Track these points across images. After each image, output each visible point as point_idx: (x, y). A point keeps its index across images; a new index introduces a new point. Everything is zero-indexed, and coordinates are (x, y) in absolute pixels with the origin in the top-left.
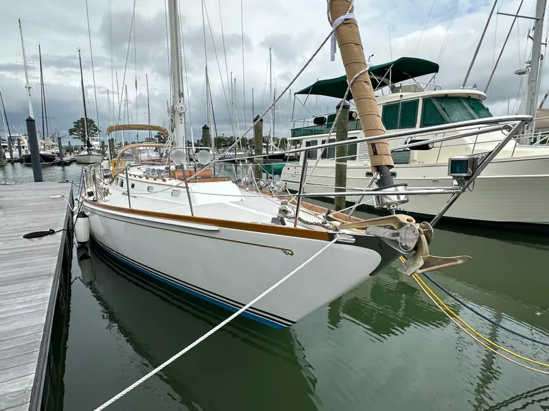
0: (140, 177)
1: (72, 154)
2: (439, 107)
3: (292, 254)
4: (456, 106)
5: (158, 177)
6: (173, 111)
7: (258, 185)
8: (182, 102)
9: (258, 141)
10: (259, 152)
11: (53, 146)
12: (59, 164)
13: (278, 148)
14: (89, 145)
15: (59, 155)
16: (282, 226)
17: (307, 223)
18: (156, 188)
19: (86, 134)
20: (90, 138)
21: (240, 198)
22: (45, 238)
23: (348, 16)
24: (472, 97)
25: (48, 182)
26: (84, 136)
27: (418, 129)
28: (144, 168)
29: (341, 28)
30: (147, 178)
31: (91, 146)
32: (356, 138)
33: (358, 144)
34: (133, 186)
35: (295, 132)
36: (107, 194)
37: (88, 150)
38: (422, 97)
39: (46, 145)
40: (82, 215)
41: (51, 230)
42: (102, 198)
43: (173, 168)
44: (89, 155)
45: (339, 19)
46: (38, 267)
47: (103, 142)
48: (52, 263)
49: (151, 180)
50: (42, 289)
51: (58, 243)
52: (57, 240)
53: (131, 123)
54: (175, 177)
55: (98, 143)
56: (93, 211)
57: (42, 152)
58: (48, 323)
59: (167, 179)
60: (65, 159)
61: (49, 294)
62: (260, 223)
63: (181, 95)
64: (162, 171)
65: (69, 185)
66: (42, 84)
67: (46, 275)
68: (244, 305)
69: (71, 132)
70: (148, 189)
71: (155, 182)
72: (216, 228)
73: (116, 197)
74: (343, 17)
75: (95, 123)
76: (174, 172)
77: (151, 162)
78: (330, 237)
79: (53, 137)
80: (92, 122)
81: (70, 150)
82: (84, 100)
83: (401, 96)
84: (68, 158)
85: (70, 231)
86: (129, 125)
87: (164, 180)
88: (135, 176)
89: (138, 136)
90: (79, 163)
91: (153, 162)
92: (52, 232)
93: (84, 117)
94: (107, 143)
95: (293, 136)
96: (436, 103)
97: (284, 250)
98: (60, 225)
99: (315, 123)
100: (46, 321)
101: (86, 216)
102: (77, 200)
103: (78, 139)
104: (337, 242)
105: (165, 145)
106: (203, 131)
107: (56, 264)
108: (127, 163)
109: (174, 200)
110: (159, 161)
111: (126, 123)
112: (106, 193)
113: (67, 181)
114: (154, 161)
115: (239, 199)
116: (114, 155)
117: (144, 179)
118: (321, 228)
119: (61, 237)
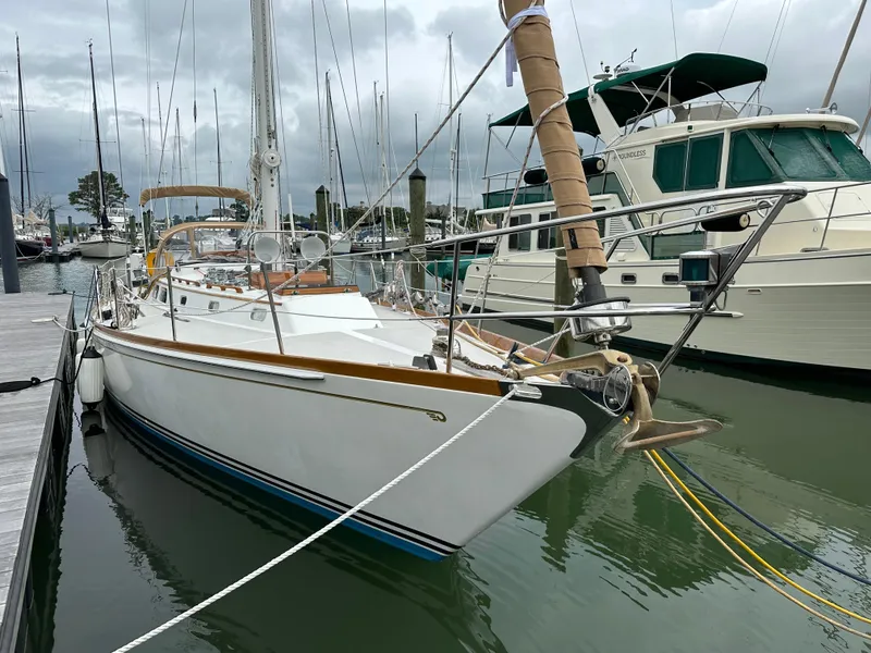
0: (197, 284)
1: (75, 241)
2: (762, 150)
3: (444, 420)
4: (795, 144)
5: (229, 286)
6: (257, 164)
7: (413, 299)
8: (273, 147)
9: (417, 216)
10: (418, 236)
11: (38, 226)
12: (51, 259)
13: (464, 228)
14: (106, 223)
15: (49, 242)
16: (429, 371)
17: (475, 366)
18: (224, 305)
19: (101, 202)
20: (108, 209)
21: (373, 323)
22: (23, 392)
23: (532, 10)
24: (829, 127)
25: (29, 294)
26: (97, 206)
27: (721, 191)
28: (205, 267)
29: (520, 31)
30: (209, 287)
31: (110, 225)
32: (604, 209)
33: (608, 220)
34: (184, 301)
35: (490, 199)
36: (136, 315)
37: (103, 233)
38: (728, 128)
39: (26, 223)
40: (91, 353)
41: (33, 379)
42: (126, 324)
43: (256, 268)
44: (106, 241)
45: (517, 16)
46: (13, 440)
47: (132, 218)
48: (34, 435)
49: (216, 290)
50: (18, 477)
51: (44, 402)
52: (44, 396)
53: (185, 184)
54: (259, 286)
55: (122, 219)
56: (111, 347)
57: (19, 237)
58: (27, 532)
59: (244, 289)
60: (61, 250)
61: (30, 484)
62: (392, 366)
63: (272, 135)
64: (238, 274)
65: (67, 299)
66: (22, 110)
67: (25, 455)
68: (350, 508)
69: (74, 198)
70: (211, 307)
71: (223, 293)
72: (320, 375)
73: (152, 322)
74: (523, 14)
75: (119, 181)
76: (257, 275)
77: (220, 257)
78: (503, 389)
79: (39, 208)
80: (112, 178)
81: (70, 232)
82: (98, 139)
83: (690, 128)
84: (66, 247)
85: (67, 382)
86: (181, 188)
87: (239, 291)
88: (188, 283)
89: (197, 207)
90: (87, 258)
91: (223, 256)
92: (35, 382)
93: (97, 169)
94: (140, 219)
95: (487, 206)
96: (755, 140)
97: (431, 413)
98: (50, 370)
99: (527, 181)
100: (24, 527)
101: (98, 355)
102: (83, 326)
103: (85, 212)
104: (514, 398)
105: (247, 224)
106: (317, 197)
107: (41, 437)
108: (176, 258)
109: (256, 326)
110: (234, 254)
111: (177, 184)
112: (135, 312)
113: (65, 292)
114: (225, 254)
115: (371, 325)
116: (153, 243)
117: (203, 288)
118: (497, 374)
119: (51, 391)
